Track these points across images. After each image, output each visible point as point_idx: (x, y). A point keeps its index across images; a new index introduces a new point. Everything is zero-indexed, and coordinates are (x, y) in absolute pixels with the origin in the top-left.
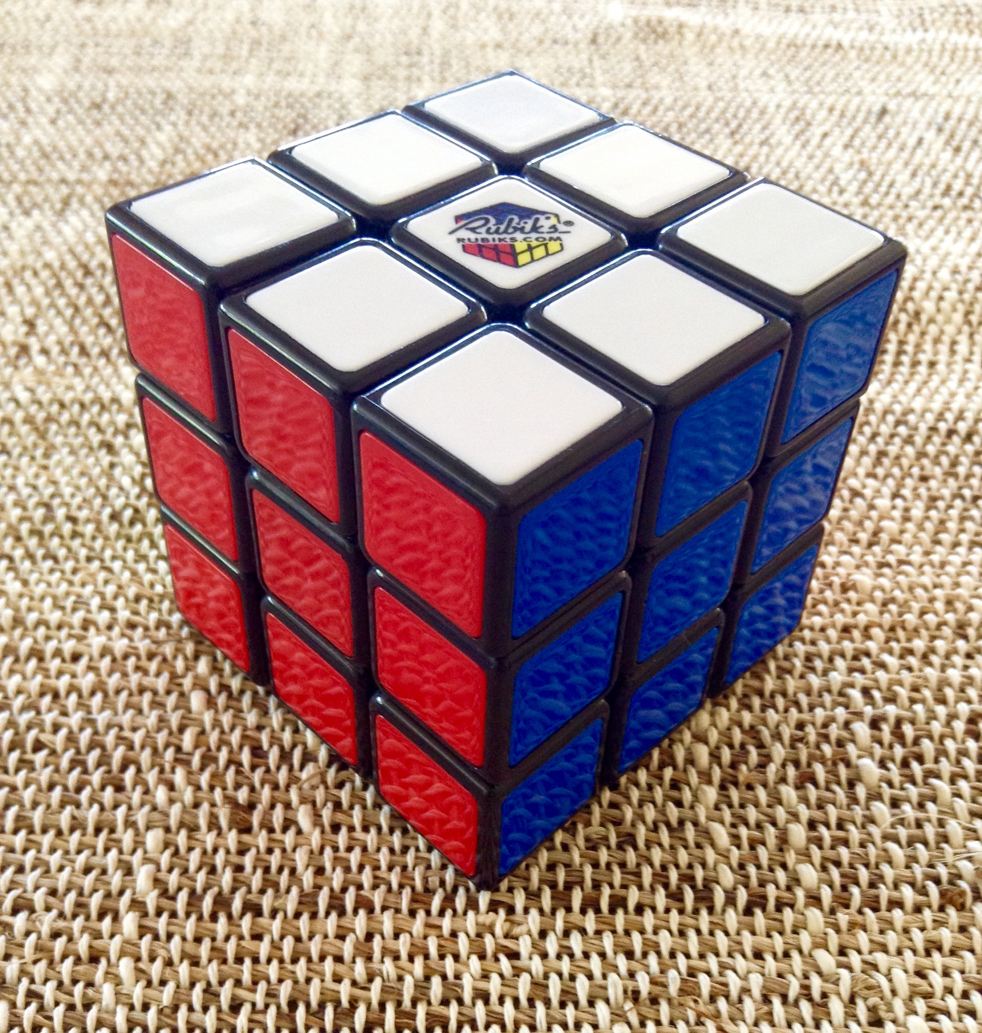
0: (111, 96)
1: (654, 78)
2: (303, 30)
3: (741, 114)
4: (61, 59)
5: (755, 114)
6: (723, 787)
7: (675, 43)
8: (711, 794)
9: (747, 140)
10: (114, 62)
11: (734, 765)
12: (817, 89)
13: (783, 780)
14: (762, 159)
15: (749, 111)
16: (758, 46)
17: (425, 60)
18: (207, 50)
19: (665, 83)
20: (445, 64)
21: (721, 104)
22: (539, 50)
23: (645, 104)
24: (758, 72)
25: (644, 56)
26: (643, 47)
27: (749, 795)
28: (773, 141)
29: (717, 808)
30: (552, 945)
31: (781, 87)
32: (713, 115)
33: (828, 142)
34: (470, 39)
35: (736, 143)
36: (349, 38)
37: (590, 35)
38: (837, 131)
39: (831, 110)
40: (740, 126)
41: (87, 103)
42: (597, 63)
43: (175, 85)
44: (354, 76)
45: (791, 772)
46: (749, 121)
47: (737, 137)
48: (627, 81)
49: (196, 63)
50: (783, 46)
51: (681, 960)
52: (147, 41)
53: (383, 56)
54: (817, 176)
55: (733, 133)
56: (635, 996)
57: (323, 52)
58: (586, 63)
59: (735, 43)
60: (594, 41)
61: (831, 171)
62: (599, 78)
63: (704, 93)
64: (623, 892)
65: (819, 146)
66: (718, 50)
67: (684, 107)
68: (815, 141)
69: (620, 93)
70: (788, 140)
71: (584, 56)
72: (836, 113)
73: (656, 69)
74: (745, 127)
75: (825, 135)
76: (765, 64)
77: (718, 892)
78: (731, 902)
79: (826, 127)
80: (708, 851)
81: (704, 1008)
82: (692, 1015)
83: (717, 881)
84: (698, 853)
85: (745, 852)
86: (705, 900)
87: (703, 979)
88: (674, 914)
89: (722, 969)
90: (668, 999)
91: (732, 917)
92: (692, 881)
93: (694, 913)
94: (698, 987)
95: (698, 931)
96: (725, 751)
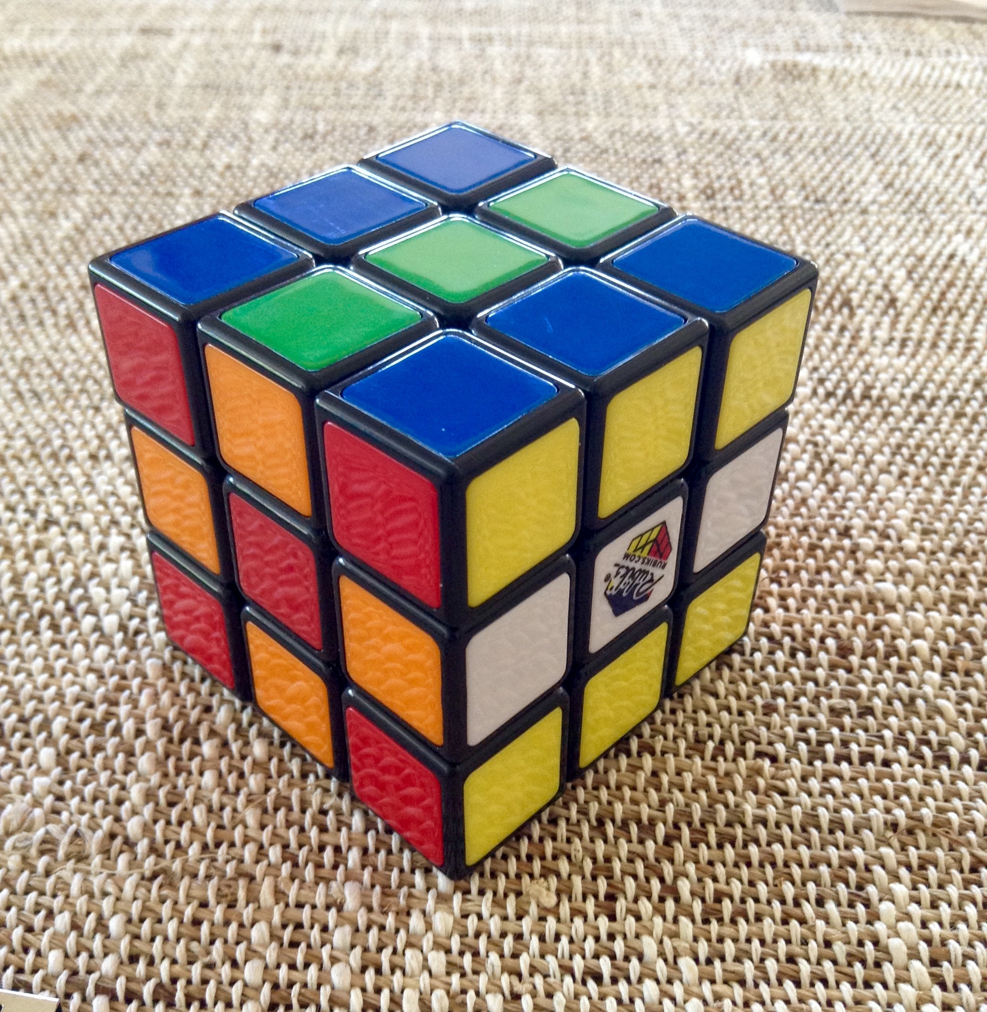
0: (321, 127)
1: (796, 111)
2: (478, 75)
3: (878, 140)
4: (271, 99)
5: (891, 140)
6: (944, 674)
7: (810, 83)
8: (936, 677)
9: (887, 161)
10: (318, 101)
11: (952, 656)
12: (944, 120)
14: (903, 176)
15: (884, 139)
16: (885, 85)
17: (589, 98)
18: (397, 91)
19: (806, 115)
20: (608, 102)
21: (859, 133)
22: (689, 89)
23: (790, 132)
24: (888, 106)
25: (784, 94)
26: (782, 87)
27: (968, 680)
28: (911, 161)
29: (941, 688)
30: (814, 784)
31: (911, 118)
32: (854, 141)
33: (960, 162)
34: (627, 81)
35: (877, 164)
36: (519, 81)
37: (733, 78)
38: (966, 154)
39: (959, 136)
40: (878, 150)
41: (300, 134)
42: (743, 99)
43: (376, 120)
44: (529, 112)
46: (887, 146)
47: (878, 158)
48: (771, 113)
49: (389, 102)
50: (908, 86)
51: (929, 800)
52: (344, 85)
53: (551, 96)
54: (955, 190)
55: (873, 156)
56: (894, 826)
57: (499, 93)
58: (732, 100)
59: (865, 82)
60: (737, 81)
61: (966, 186)
62: (747, 112)
63: (842, 124)
64: (869, 749)
65: (953, 166)
66: (850, 89)
67: (827, 135)
68: (948, 162)
69: (768, 124)
70: (924, 161)
71: (730, 94)
72: (964, 139)
73: (796, 104)
74: (883, 151)
75: (957, 157)
76: (893, 100)
77: (953, 752)
78: (965, 760)
79: (957, 150)
80: (939, 721)
81: (954, 836)
82: (945, 842)
83: (950, 743)
84: (930, 722)
85: (972, 723)
86: (942, 758)
87: (952, 816)
88: (918, 768)
89: (967, 809)
90: (924, 830)
91: (967, 770)
92: (928, 743)
93: (935, 767)
94: (949, 822)
95: (942, 781)
96: (942, 645)
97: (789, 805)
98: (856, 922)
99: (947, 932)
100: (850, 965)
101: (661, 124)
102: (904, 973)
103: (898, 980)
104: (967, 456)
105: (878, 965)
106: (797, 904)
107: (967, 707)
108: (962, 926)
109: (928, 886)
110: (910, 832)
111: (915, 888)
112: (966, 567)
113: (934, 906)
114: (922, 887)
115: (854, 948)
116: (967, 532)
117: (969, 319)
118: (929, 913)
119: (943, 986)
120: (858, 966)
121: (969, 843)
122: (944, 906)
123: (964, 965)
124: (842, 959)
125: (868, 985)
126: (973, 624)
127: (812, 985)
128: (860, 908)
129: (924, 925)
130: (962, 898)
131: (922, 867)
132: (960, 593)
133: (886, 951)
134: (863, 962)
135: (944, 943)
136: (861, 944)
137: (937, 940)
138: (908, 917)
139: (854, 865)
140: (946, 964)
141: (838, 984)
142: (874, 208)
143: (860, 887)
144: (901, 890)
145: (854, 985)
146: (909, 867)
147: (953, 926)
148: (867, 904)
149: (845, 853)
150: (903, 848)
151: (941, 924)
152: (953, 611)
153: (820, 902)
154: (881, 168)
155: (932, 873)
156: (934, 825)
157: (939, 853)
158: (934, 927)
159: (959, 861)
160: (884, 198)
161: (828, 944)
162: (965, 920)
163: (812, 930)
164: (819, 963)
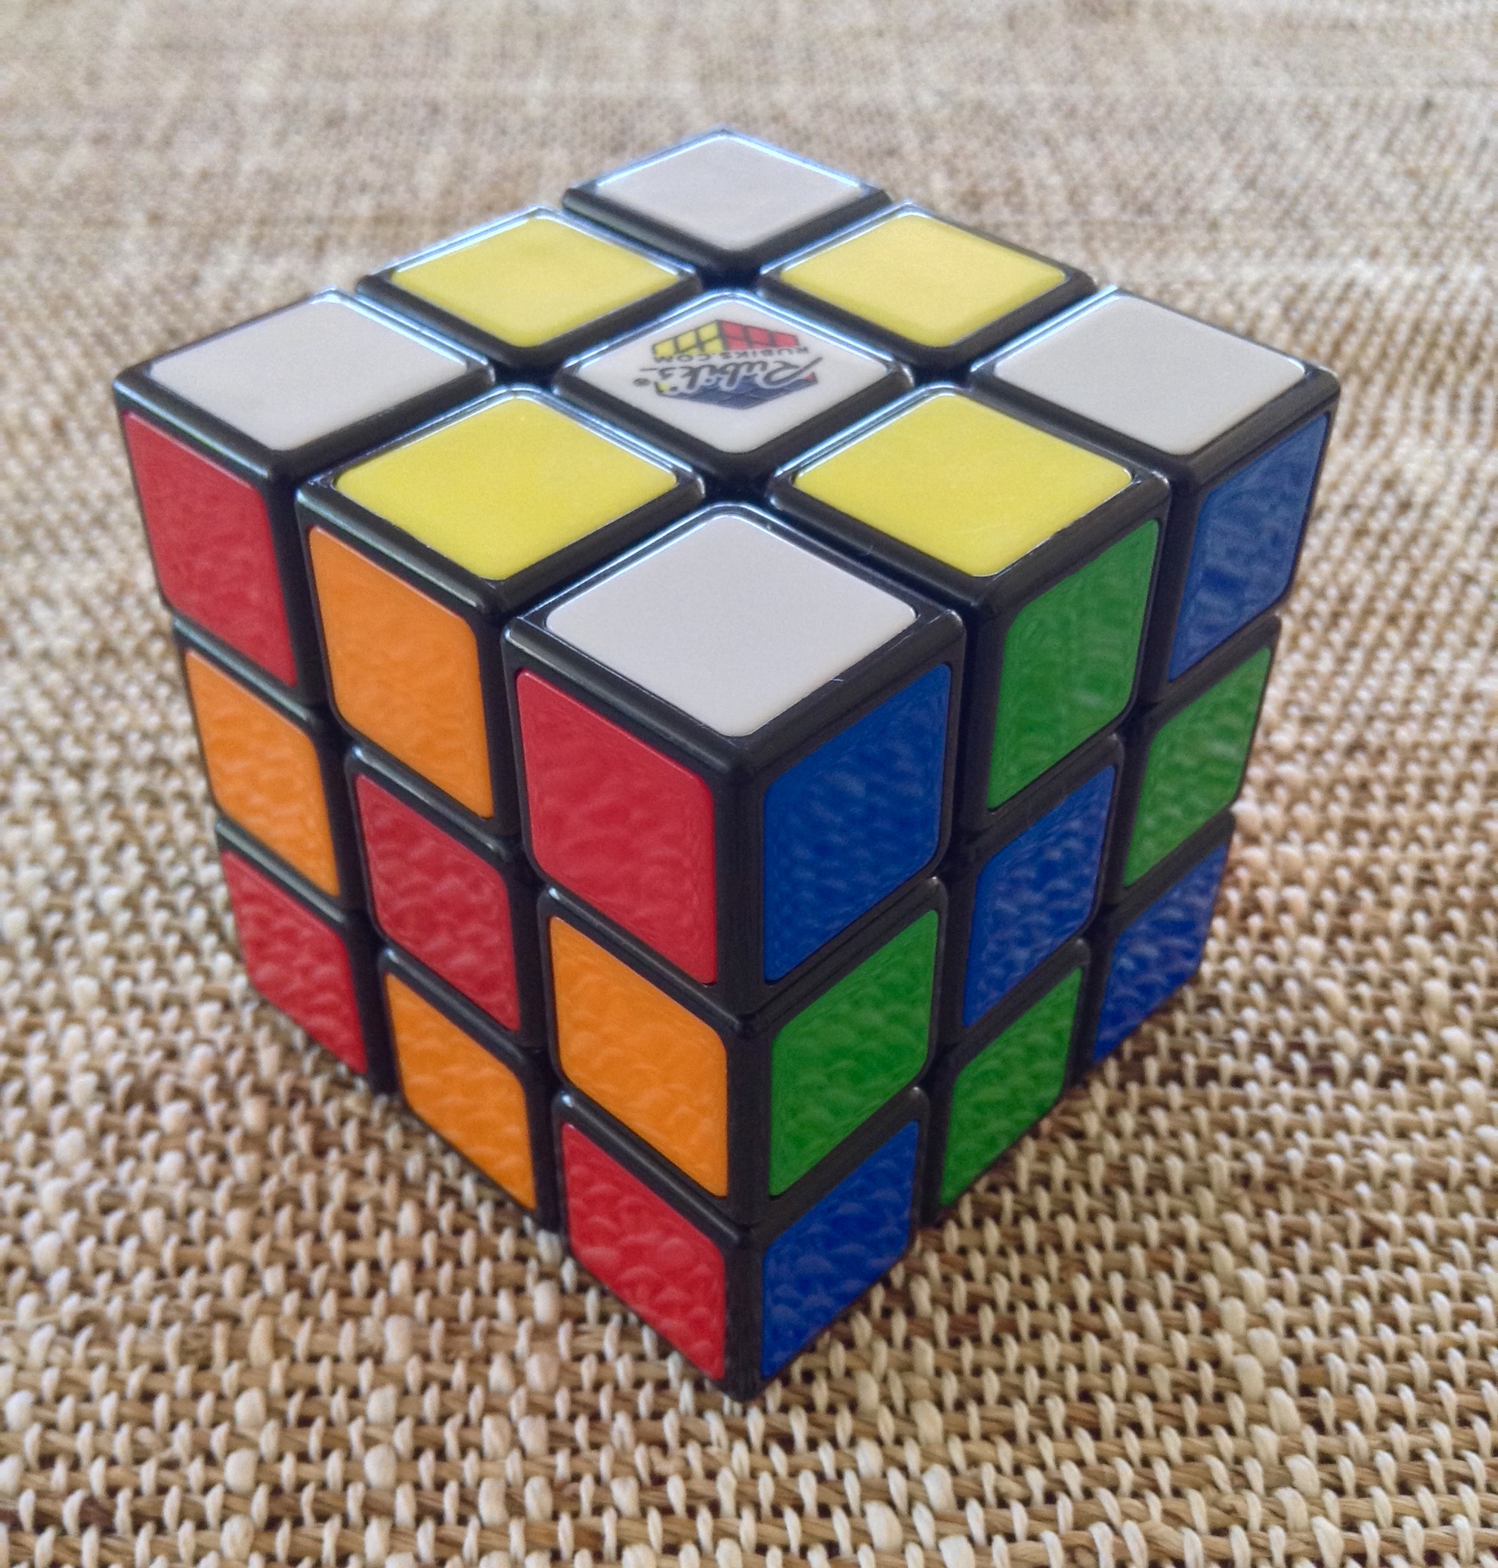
0: (353, 108)
1: (1103, 68)
2: (602, 21)
3: (1231, 114)
5: (1250, 113)
6: (1330, 940)
7: (1123, 26)
8: (1315, 945)
9: (1245, 146)
11: (1343, 912)
12: (1330, 80)
13: (1410, 929)
14: (1270, 170)
15: (1240, 112)
16: (1240, 27)
17: (779, 55)
18: (473, 48)
19: (1119, 77)
20: (809, 60)
21: (1201, 102)
22: (936, 37)
23: (1095, 103)
24: (1246, 60)
25: (1083, 43)
26: (1081, 33)
27: (1366, 947)
28: (1281, 147)
29: (1325, 961)
30: (1128, 1121)
31: (1281, 78)
32: (1194, 115)
33: (1358, 146)
34: (838, 27)
35: (1230, 151)
36: (668, 28)
37: (1004, 19)
38: (1367, 134)
39: (1355, 105)
40: (1231, 130)
41: (319, 119)
42: (1019, 53)
43: (440, 91)
44: (686, 78)
45: (1420, 919)
46: (1244, 122)
47: (1231, 143)
48: (1065, 74)
49: (462, 65)
50: (1274, 27)
51: (1301, 1137)
52: (388, 39)
53: (719, 51)
54: (1351, 190)
55: (1224, 138)
56: (1245, 1179)
57: (637, 47)
58: (1003, 54)
59: (1207, 23)
60: (1011, 23)
61: (1368, 183)
62: (1027, 72)
63: (1175, 88)
64: (1211, 1062)
65: (1347, 152)
66: (1186, 34)
67: (1151, 107)
68: (1339, 146)
69: (1060, 90)
70: (1302, 145)
71: (1000, 45)
72: (1362, 110)
73: (1103, 59)
74: (1239, 131)
75: (1352, 139)
76: (1253, 51)
77: (1340, 1062)
78: (1359, 1072)
79: (1351, 128)
80: (1321, 1014)
81: (1338, 1193)
82: (1323, 1202)
83: (1336, 1047)
84: (1306, 1016)
85: (1369, 1014)
86: (1324, 1070)
87: (1335, 1160)
88: (1285, 1087)
89: (1358, 1148)
90: (1291, 1183)
91: (1362, 1089)
92: (1301, 1047)
93: (1313, 1085)
94: (1329, 1170)
95: (1321, 1105)
96: (1329, 896)
97: (1085, 1152)
98: (1185, 1331)
99: (1326, 1342)
100: (1177, 1399)
101: (894, 91)
102: (1259, 1410)
103: (1251, 1420)
104: (1372, 599)
105: (1219, 1397)
106: (1095, 1308)
107: (1364, 990)
108: (1347, 1332)
109: (1296, 1270)
110: (1271, 1187)
111: (1276, 1275)
112: (1368, 773)
113: (1305, 1301)
114: (1287, 1273)
115: (1183, 1374)
116: (1370, 719)
117: (1375, 390)
118: (1297, 1313)
119: (1319, 1426)
120: (1189, 1401)
121: (1359, 1201)
122: (1320, 1302)
123: (1351, 1392)
124: (1164, 1391)
125: (1204, 1430)
126: (1377, 861)
127: (1119, 1434)
128: (1193, 1312)
129: (1290, 1331)
130: (1348, 1287)
131: (1287, 1241)
132: (1358, 814)
133: (1232, 1375)
134: (1197, 1395)
135: (1320, 1359)
136: (1193, 1366)
137: (1309, 1355)
138: (1265, 1321)
139: (1181, 1242)
140: (1323, 1392)
141: (1158, 1429)
142: (1228, 221)
143: (1192, 1277)
144: (1255, 1280)
145: (1182, 1430)
146: (1266, 1242)
147: (1334, 1332)
148: (1202, 1303)
149: (1170, 1226)
150: (1259, 1213)
151: (1315, 1330)
152: (1348, 840)
153: (1130, 1303)
154: (1237, 158)
155: (1303, 1251)
156: (1309, 1174)
157: (1315, 1220)
158: (1305, 1335)
159: (1343, 1230)
160: (1243, 204)
161: (1143, 1368)
162: (1353, 1322)
163: (1118, 1347)
164: (1129, 1399)
